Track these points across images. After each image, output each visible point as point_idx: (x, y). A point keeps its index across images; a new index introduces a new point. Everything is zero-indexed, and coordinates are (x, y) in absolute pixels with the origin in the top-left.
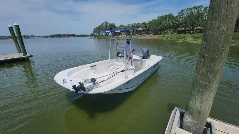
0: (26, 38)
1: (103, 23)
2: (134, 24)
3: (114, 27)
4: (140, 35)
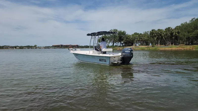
2: (153, 30)
3: (125, 35)
4: (162, 45)
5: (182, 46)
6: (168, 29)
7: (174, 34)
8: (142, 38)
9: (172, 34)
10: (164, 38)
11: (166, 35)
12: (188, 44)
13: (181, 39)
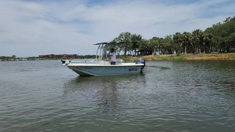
0: (4, 61)
1: (121, 35)
2: (177, 34)
3: (141, 40)
4: (190, 53)
5: (215, 54)
6: (197, 32)
7: (204, 38)
8: (164, 44)
9: (201, 38)
10: (191, 43)
11: (195, 40)
12: (224, 52)
13: (214, 45)
